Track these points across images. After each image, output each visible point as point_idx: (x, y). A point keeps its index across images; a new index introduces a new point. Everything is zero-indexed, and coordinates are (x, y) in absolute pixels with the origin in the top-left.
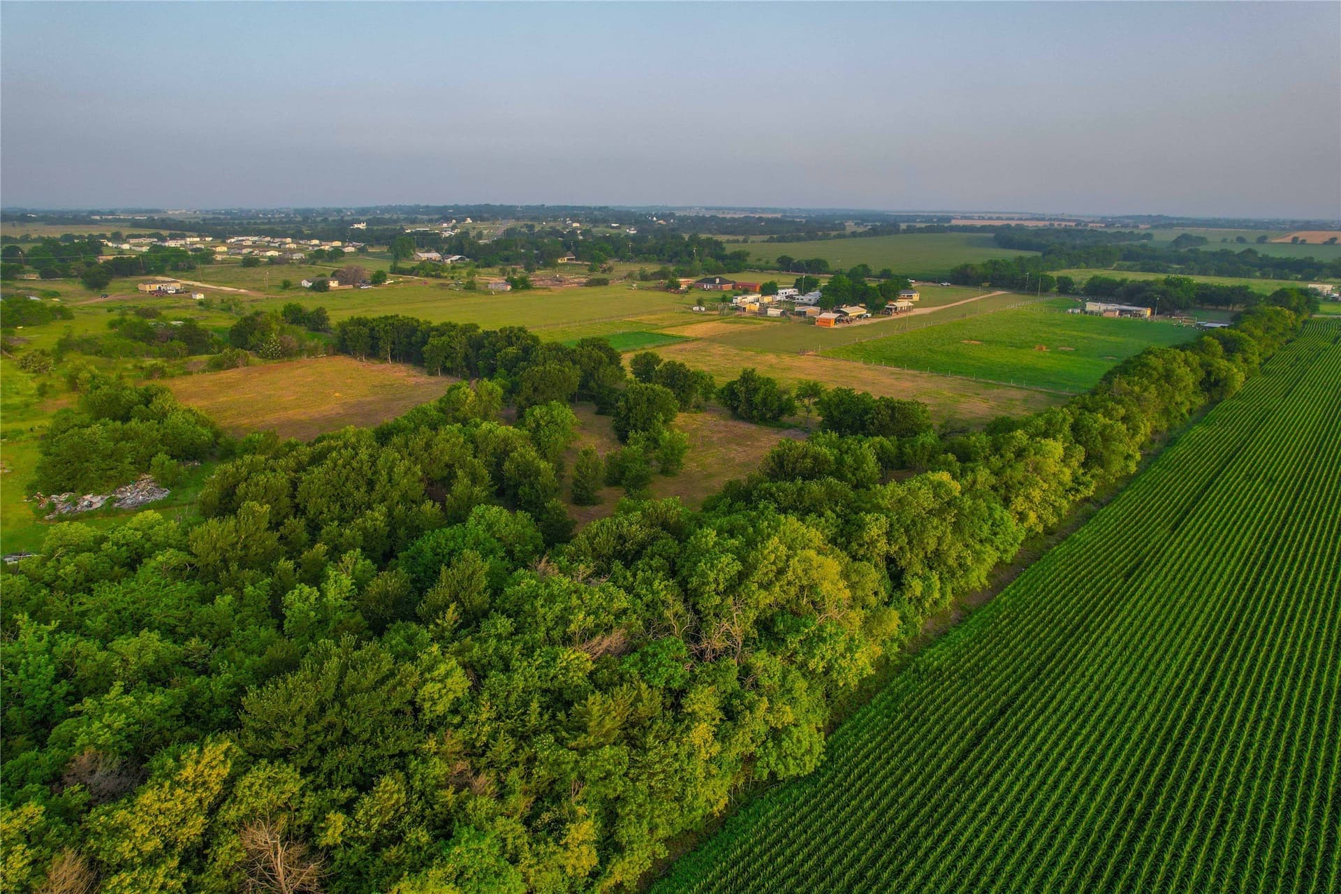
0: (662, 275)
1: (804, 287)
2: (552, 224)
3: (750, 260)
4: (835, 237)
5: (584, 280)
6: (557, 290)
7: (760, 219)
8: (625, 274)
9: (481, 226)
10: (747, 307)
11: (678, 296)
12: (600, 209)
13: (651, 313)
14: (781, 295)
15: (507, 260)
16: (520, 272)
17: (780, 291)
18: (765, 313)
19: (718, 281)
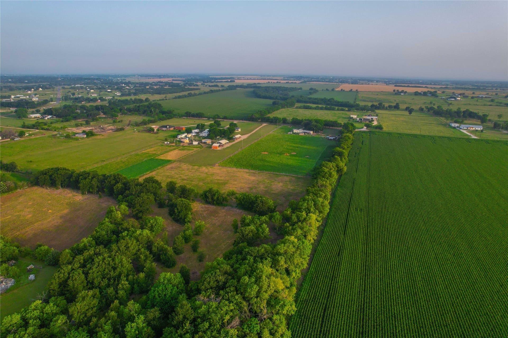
1: (201, 128)
2: (81, 90)
3: (174, 112)
5: (114, 128)
6: (105, 134)
8: (128, 122)
9: (48, 92)
10: (185, 141)
11: (156, 136)
13: (150, 147)
14: (194, 133)
15: (73, 116)
17: (193, 131)
18: (192, 143)
19: (168, 127)
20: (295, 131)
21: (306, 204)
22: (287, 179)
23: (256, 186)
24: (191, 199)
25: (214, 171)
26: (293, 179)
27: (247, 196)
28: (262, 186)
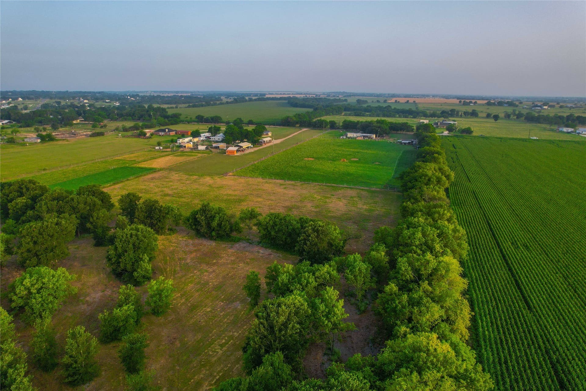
0: (135, 128)
1: (214, 131)
2: (72, 101)
3: (182, 118)
4: (219, 104)
5: (90, 133)
6: (73, 140)
7: (181, 96)
8: (113, 128)
9: (27, 102)
10: (187, 145)
11: (146, 140)
12: (99, 93)
13: (132, 153)
14: (203, 137)
15: (40, 122)
16: (48, 130)
17: (202, 135)
18: (197, 148)
19: (167, 130)
20: (350, 135)
21: (419, 235)
22: (352, 193)
23: (299, 204)
24: (167, 227)
25: (224, 183)
26: (364, 193)
27: (281, 220)
28: (309, 205)
